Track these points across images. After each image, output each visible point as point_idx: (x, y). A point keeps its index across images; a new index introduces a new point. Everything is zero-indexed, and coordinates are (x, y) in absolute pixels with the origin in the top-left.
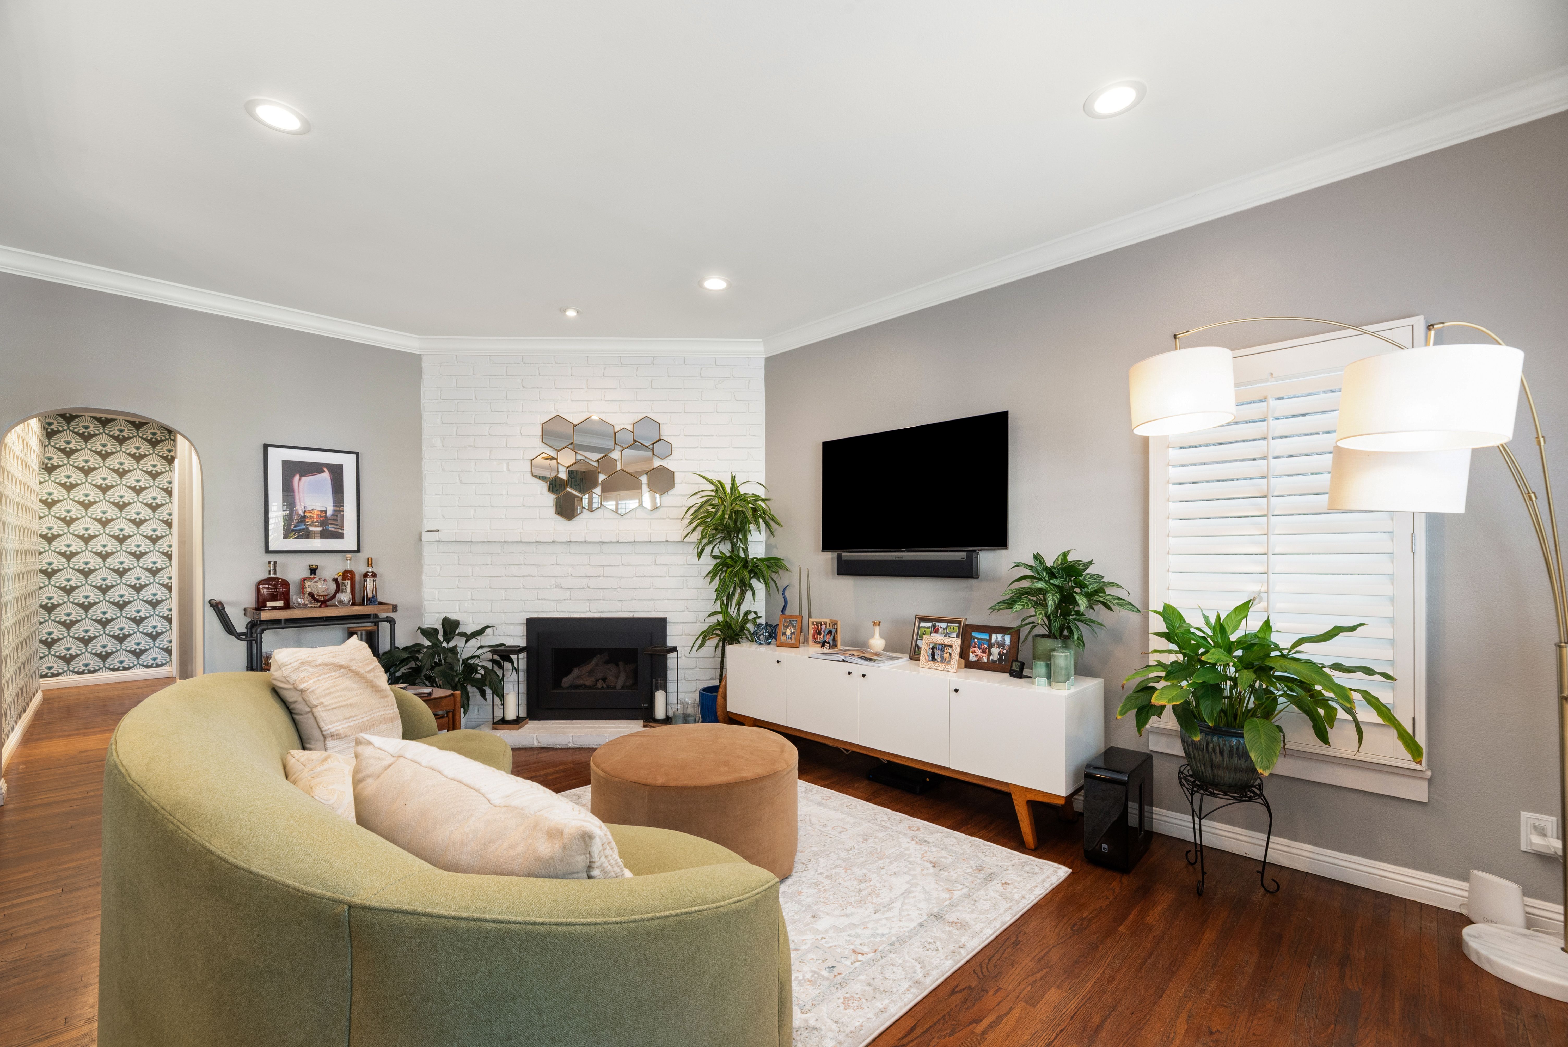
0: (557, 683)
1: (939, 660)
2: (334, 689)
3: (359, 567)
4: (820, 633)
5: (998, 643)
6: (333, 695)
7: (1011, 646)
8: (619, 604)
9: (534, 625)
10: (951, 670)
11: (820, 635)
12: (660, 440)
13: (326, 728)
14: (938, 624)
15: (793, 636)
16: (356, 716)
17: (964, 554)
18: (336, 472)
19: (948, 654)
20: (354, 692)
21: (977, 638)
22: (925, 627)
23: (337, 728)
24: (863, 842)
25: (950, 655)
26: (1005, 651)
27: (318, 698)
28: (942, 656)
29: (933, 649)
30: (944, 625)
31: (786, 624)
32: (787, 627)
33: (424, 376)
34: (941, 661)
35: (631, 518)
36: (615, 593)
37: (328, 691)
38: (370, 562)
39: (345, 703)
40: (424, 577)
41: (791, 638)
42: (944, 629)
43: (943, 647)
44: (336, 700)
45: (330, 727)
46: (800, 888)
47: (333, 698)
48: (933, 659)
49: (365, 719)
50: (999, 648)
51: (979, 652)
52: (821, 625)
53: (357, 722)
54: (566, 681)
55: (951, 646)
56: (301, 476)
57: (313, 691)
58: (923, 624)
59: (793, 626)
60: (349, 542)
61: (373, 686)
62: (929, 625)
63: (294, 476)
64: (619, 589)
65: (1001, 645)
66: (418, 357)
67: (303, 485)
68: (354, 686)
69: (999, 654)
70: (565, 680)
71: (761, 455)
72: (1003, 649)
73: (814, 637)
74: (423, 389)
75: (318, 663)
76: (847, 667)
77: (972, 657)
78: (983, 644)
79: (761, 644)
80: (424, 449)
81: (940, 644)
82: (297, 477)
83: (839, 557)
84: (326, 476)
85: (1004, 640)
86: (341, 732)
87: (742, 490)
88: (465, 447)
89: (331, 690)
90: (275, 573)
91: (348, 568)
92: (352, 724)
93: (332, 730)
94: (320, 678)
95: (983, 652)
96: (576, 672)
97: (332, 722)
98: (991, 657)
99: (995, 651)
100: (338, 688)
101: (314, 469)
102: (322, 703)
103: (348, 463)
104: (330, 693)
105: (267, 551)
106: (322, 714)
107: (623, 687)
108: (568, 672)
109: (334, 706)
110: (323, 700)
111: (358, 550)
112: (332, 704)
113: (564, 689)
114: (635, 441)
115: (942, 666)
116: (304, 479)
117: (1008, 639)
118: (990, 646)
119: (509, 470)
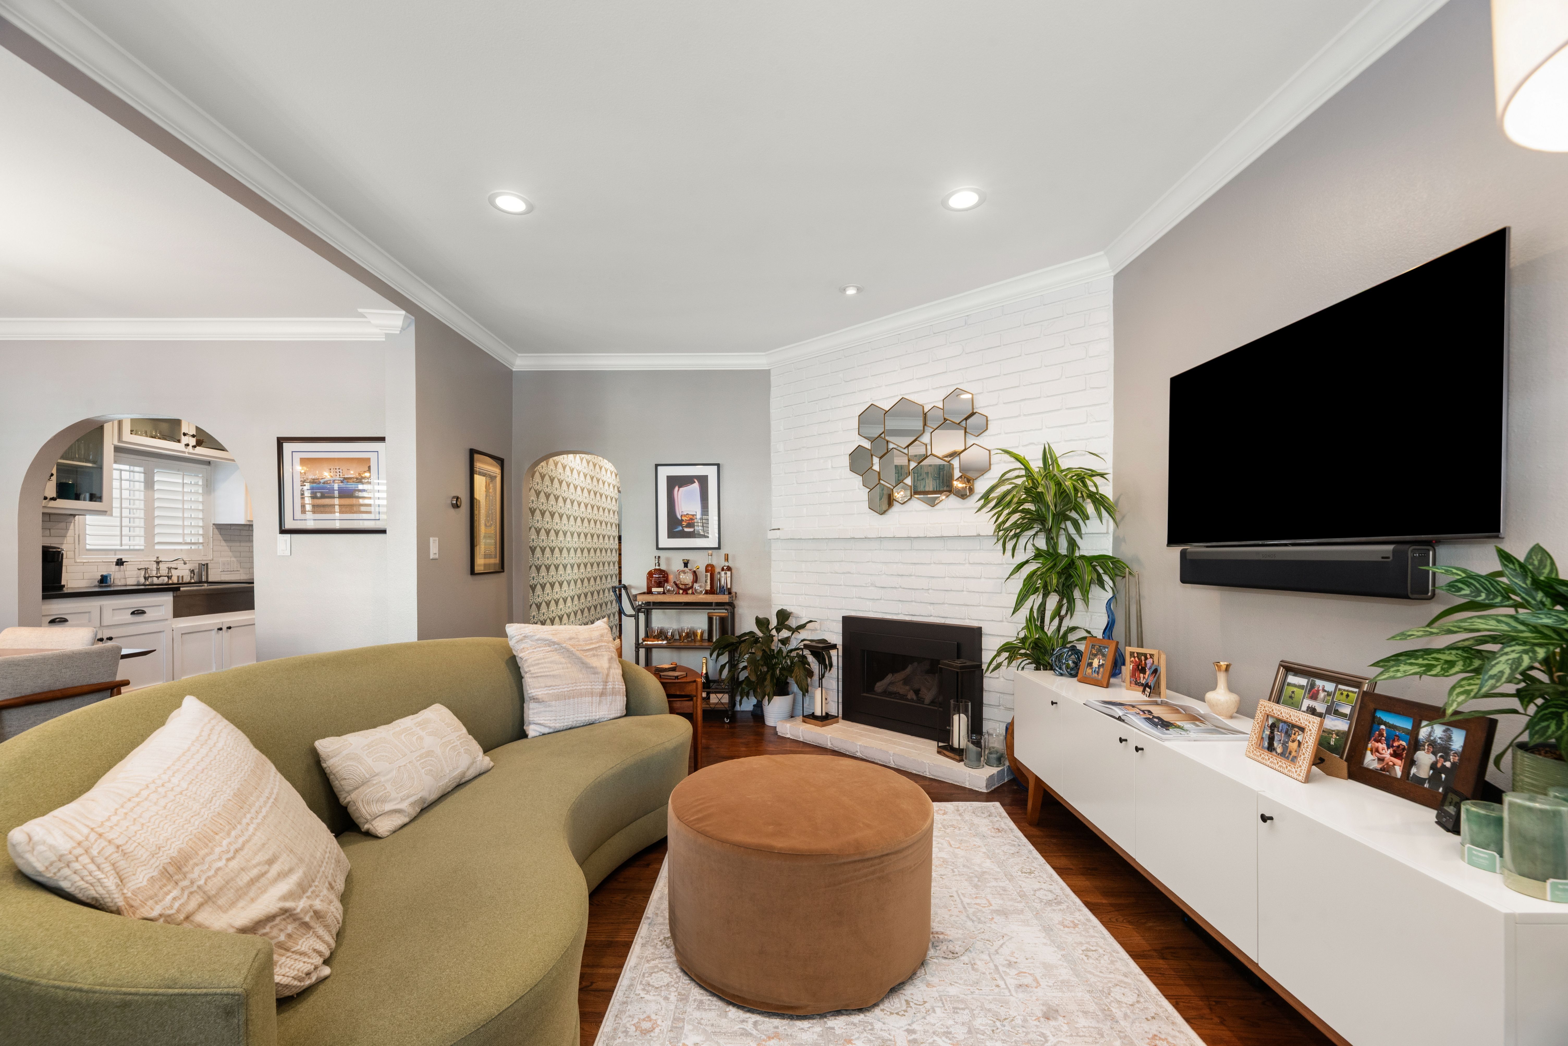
0: (870, 689)
1: (1279, 750)
2: (543, 661)
3: (718, 561)
4: (1143, 671)
5: (1432, 743)
6: (540, 666)
7: (1464, 754)
8: (930, 607)
9: (850, 624)
10: (1295, 775)
11: (1144, 673)
12: (973, 414)
13: (530, 692)
14: (1319, 683)
15: (1101, 670)
16: (556, 686)
17: (1391, 547)
18: (703, 481)
19: (1296, 744)
20: (561, 666)
21: (1385, 724)
22: (1295, 685)
23: (537, 693)
24: (1038, 1019)
25: (1300, 743)
26: (1448, 764)
27: (528, 667)
28: (1285, 745)
29: (1273, 727)
30: (1330, 686)
31: (1094, 652)
32: (1095, 655)
33: (772, 389)
34: (1282, 754)
35: (943, 509)
36: (927, 594)
37: (537, 662)
38: (727, 558)
39: (548, 674)
40: (772, 572)
41: (1098, 673)
42: (1329, 694)
43: (1292, 728)
44: (542, 670)
45: (533, 691)
46: (857, 1035)
47: (540, 668)
48: (1271, 748)
49: (566, 689)
50: (1434, 753)
51: (1387, 753)
52: (1146, 659)
53: (556, 691)
54: (880, 686)
55: (1302, 729)
56: (679, 488)
57: (526, 660)
58: (1292, 679)
59: (1103, 655)
60: (712, 542)
61: (583, 663)
62: (1303, 681)
63: (674, 488)
64: (930, 591)
65: (1441, 749)
66: (767, 373)
67: (681, 494)
68: (563, 660)
69: (1433, 766)
70: (878, 684)
71: (1107, 413)
72: (1446, 758)
73: (1133, 675)
74: (771, 400)
75: (536, 637)
76: (1121, 729)
77: (1370, 761)
78: (1399, 738)
79: (1061, 675)
80: (772, 454)
81: (1285, 722)
82: (677, 488)
83: (1183, 554)
84: (696, 486)
85: (1449, 738)
86: (540, 697)
87: (1064, 464)
88: (800, 449)
89: (540, 661)
90: (659, 565)
91: (710, 562)
92: (551, 692)
93: (534, 694)
94: (535, 650)
95: (1395, 755)
96: (889, 678)
97: (534, 688)
98: (1414, 770)
99: (1425, 759)
100: (546, 660)
101: (685, 481)
102: (530, 671)
103: (711, 473)
104: (538, 664)
105: (658, 548)
106: (529, 680)
107: (933, 702)
108: (882, 678)
109: (539, 675)
110: (531, 669)
111: (719, 548)
112: (538, 673)
113: (877, 694)
114: (945, 420)
115: (1283, 763)
116: (681, 489)
117: (1458, 740)
118: (1416, 745)
119: (832, 467)
